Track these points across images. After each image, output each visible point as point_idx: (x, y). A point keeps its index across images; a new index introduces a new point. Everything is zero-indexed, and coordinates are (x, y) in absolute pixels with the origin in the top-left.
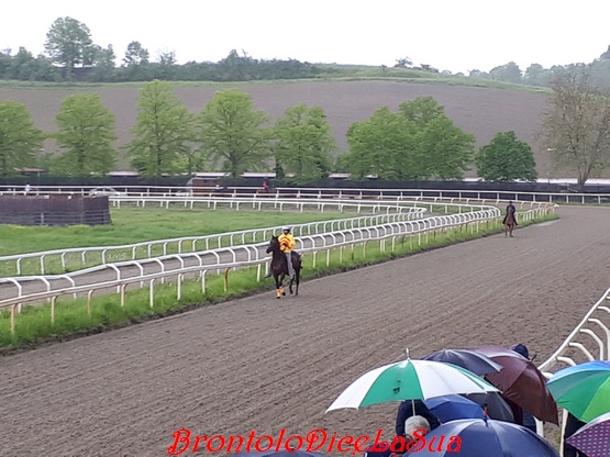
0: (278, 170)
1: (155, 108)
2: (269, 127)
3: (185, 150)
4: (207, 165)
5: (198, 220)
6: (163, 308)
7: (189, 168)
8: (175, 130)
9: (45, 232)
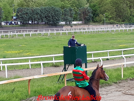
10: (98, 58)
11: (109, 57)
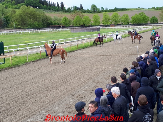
0: (122, 23)
1: (105, 16)
2: (121, 17)
3: (109, 21)
4: (112, 23)
5: (111, 30)
6: (108, 41)
7: (110, 23)
8: (108, 18)
9: (92, 32)
10: (11, 50)
11: (18, 49)
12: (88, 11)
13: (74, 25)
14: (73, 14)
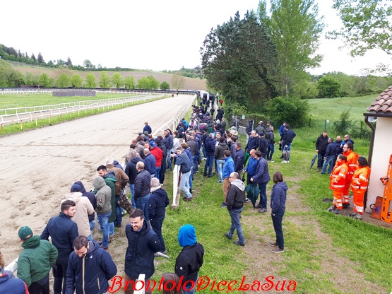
0: (126, 87)
1: (103, 76)
2: (124, 80)
3: (109, 83)
4: (113, 86)
5: (112, 96)
7: (110, 86)
8: (107, 80)
12: (79, 68)
13: (58, 86)
14: (57, 70)
